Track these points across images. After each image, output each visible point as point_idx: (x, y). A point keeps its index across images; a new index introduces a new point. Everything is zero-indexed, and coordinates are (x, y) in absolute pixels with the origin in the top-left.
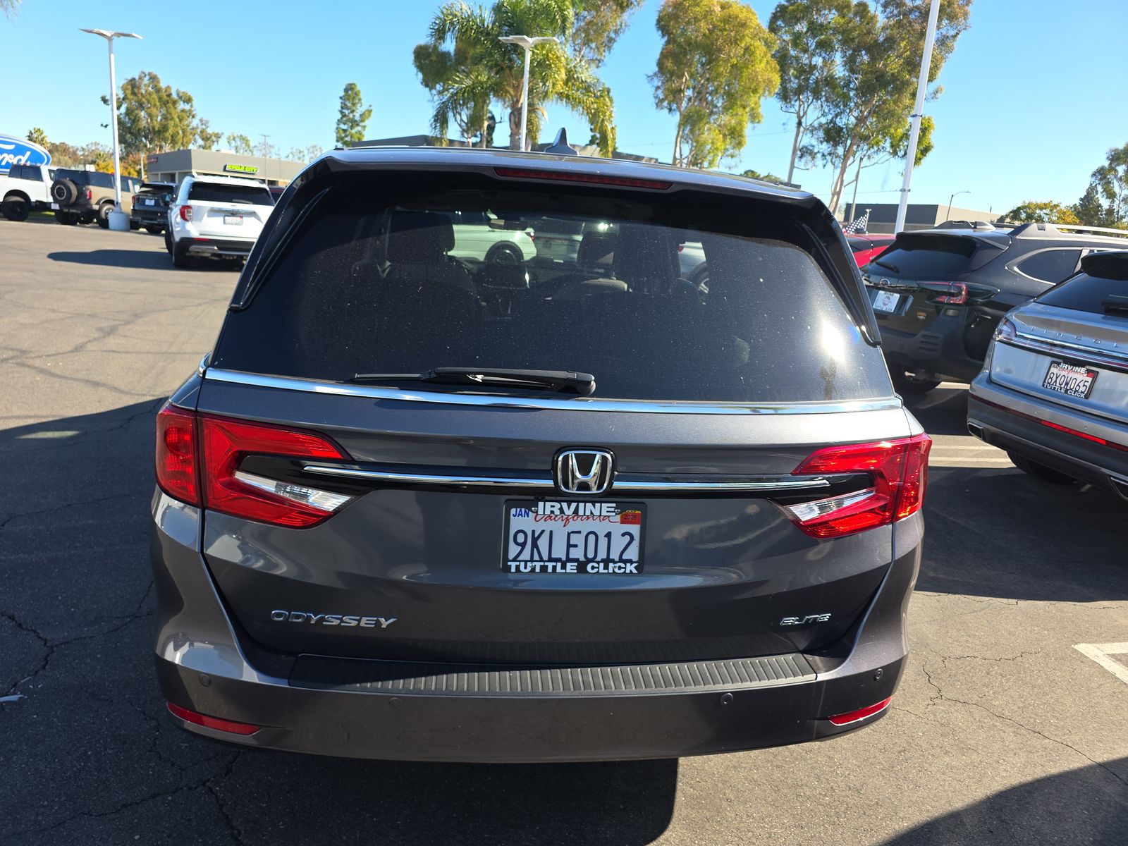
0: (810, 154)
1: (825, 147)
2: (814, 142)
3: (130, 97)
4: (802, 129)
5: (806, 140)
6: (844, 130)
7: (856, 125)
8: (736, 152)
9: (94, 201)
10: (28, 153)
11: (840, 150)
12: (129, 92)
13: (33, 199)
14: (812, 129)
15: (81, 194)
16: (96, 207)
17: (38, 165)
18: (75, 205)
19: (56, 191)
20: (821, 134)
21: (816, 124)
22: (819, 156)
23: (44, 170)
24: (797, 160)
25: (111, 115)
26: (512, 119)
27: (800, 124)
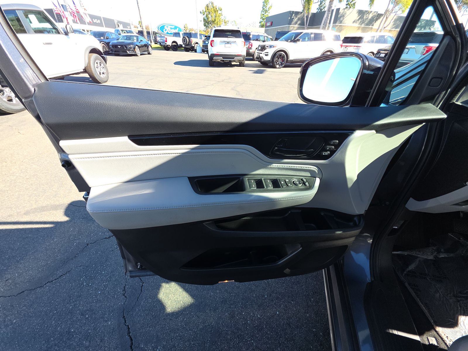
3: (207, 10)
9: (193, 43)
10: (178, 29)
12: (206, 9)
13: (179, 44)
15: (189, 41)
16: (193, 45)
17: (179, 32)
18: (188, 45)
19: (184, 40)
23: (181, 33)
25: (202, 17)
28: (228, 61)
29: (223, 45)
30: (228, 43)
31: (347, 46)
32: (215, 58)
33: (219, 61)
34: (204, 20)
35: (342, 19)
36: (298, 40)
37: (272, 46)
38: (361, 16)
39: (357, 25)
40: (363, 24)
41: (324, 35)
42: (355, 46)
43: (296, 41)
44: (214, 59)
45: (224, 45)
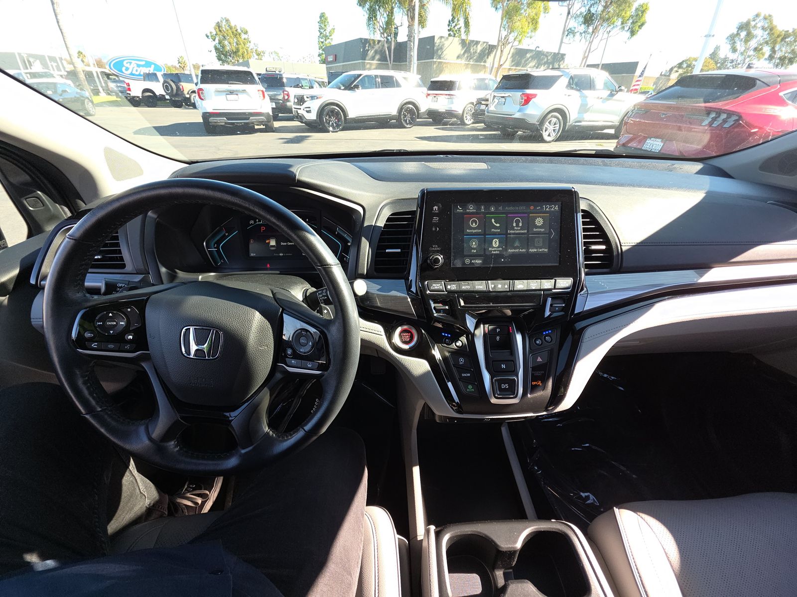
0: (573, 33)
1: (583, 28)
2: (576, 25)
3: (219, 33)
4: (570, 17)
5: (573, 24)
6: (595, 16)
7: (603, 12)
8: (533, 34)
9: (186, 92)
10: (153, 66)
11: (591, 29)
12: (218, 30)
13: (157, 94)
14: (577, 16)
15: (178, 88)
16: (188, 96)
17: (155, 72)
18: (177, 95)
19: (166, 87)
20: (581, 19)
21: (578, 13)
22: (578, 34)
23: (160, 75)
24: (565, 37)
26: (409, 14)
27: (569, 13)
28: (241, 123)
29: (223, 97)
30: (231, 92)
31: (436, 94)
32: (211, 119)
33: (223, 124)
34: (216, 49)
35: (439, 52)
36: (357, 87)
37: (315, 97)
38: (465, 48)
39: (463, 61)
40: (471, 60)
41: (396, 79)
42: (446, 95)
43: (352, 88)
44: (210, 121)
45: (225, 96)
